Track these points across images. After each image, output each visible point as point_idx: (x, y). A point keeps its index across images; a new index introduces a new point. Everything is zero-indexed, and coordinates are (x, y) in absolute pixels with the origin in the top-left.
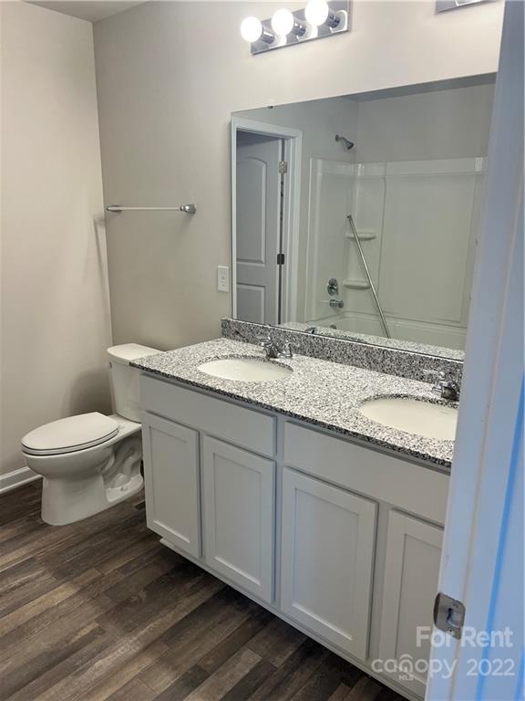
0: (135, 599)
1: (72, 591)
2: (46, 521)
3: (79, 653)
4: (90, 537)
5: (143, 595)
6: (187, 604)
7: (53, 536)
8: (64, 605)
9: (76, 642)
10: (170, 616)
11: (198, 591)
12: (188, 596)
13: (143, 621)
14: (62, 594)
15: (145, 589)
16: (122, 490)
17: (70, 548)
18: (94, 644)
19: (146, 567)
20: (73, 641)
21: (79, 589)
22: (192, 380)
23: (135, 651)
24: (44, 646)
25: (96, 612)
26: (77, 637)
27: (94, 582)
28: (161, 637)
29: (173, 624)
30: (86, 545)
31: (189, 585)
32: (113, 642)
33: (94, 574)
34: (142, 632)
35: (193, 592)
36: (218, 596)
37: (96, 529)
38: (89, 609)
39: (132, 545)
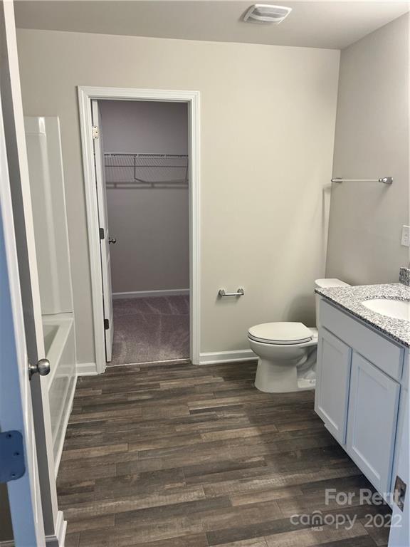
0: (293, 454)
1: (257, 433)
2: (256, 386)
3: (247, 470)
4: (280, 405)
5: (299, 454)
6: (327, 473)
7: (257, 396)
8: (249, 439)
9: (248, 463)
10: (312, 475)
11: (339, 468)
12: (330, 469)
13: (292, 471)
14: (250, 432)
15: (302, 451)
16: (311, 382)
17: (264, 407)
18: (258, 469)
19: (307, 438)
20: (246, 461)
21: (260, 433)
22: (350, 309)
23: (280, 485)
24: (230, 457)
25: (266, 452)
26: (250, 461)
27: (271, 433)
28: (300, 485)
29: (312, 481)
30: (275, 409)
31: (334, 461)
32: (269, 474)
33: (274, 428)
34: (289, 476)
35: (335, 467)
36: (352, 478)
37: (285, 402)
38: (263, 448)
39: (304, 421)
